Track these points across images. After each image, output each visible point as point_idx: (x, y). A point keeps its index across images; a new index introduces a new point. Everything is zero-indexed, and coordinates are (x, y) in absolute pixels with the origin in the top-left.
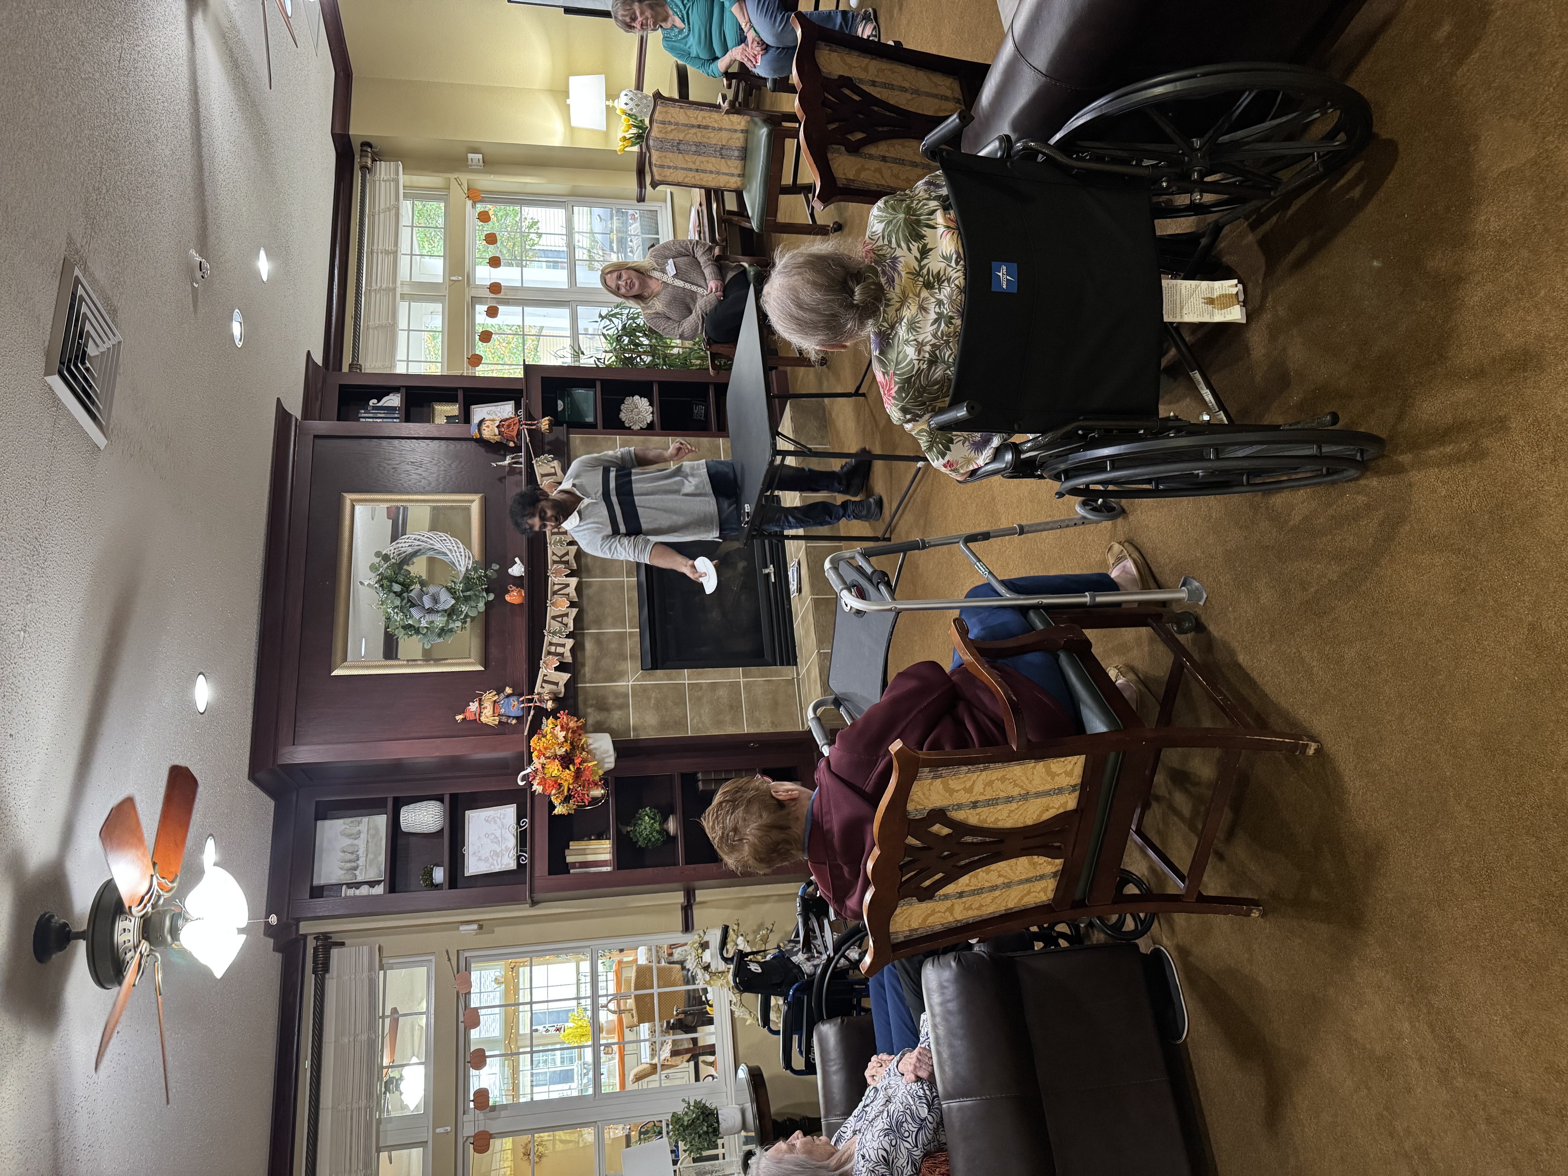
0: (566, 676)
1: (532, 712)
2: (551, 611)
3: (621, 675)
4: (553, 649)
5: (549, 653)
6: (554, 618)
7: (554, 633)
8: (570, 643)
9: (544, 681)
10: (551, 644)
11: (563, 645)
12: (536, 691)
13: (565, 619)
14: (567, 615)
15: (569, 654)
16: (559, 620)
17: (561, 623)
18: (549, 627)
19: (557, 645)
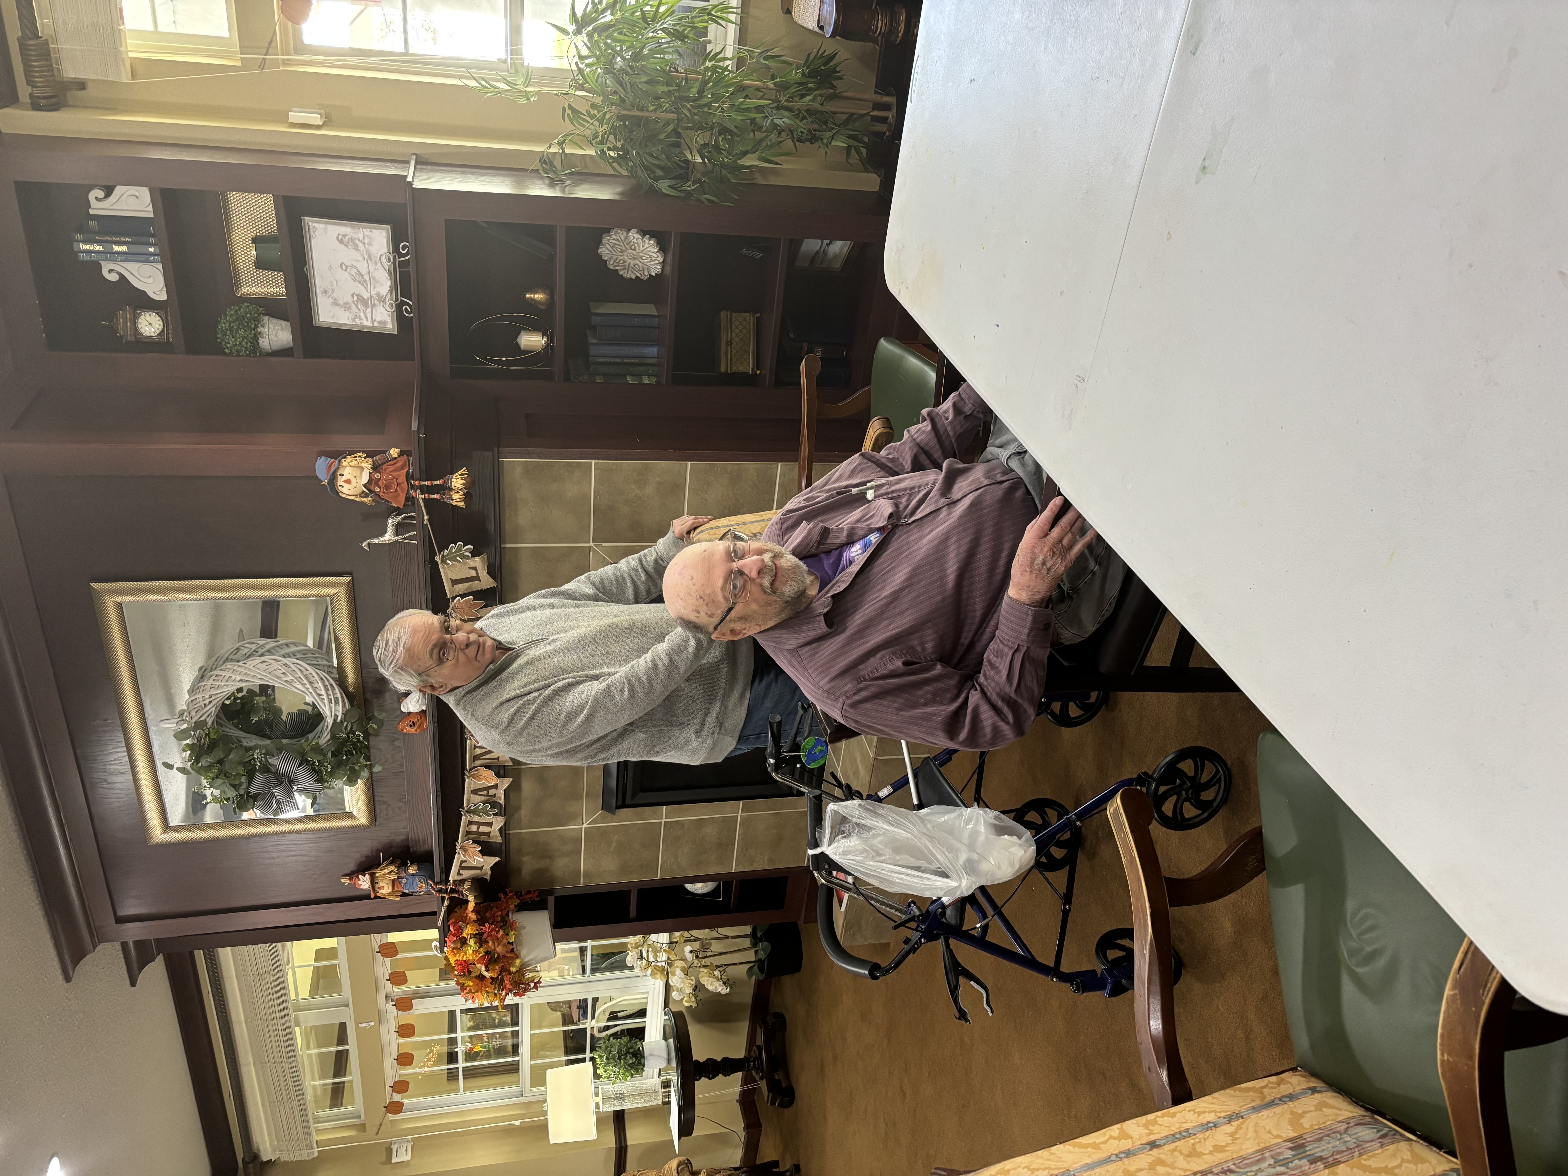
0: (494, 860)
1: (446, 903)
2: (470, 784)
3: (572, 818)
4: (474, 828)
5: (468, 833)
6: (475, 792)
7: (475, 812)
8: (498, 823)
9: (461, 868)
10: (470, 823)
11: (490, 824)
12: (451, 879)
13: (492, 792)
14: (495, 787)
15: (498, 834)
16: (484, 793)
17: (487, 795)
18: (468, 804)
19: (479, 824)
